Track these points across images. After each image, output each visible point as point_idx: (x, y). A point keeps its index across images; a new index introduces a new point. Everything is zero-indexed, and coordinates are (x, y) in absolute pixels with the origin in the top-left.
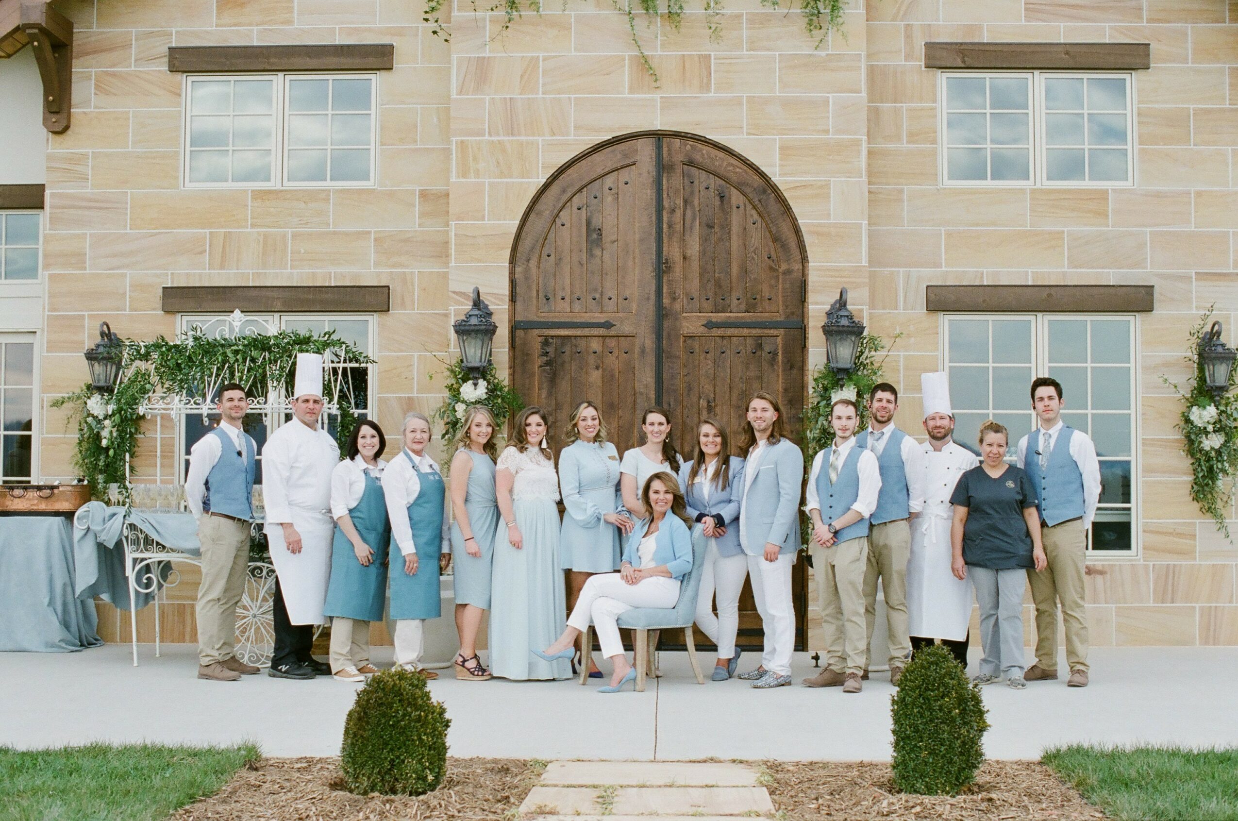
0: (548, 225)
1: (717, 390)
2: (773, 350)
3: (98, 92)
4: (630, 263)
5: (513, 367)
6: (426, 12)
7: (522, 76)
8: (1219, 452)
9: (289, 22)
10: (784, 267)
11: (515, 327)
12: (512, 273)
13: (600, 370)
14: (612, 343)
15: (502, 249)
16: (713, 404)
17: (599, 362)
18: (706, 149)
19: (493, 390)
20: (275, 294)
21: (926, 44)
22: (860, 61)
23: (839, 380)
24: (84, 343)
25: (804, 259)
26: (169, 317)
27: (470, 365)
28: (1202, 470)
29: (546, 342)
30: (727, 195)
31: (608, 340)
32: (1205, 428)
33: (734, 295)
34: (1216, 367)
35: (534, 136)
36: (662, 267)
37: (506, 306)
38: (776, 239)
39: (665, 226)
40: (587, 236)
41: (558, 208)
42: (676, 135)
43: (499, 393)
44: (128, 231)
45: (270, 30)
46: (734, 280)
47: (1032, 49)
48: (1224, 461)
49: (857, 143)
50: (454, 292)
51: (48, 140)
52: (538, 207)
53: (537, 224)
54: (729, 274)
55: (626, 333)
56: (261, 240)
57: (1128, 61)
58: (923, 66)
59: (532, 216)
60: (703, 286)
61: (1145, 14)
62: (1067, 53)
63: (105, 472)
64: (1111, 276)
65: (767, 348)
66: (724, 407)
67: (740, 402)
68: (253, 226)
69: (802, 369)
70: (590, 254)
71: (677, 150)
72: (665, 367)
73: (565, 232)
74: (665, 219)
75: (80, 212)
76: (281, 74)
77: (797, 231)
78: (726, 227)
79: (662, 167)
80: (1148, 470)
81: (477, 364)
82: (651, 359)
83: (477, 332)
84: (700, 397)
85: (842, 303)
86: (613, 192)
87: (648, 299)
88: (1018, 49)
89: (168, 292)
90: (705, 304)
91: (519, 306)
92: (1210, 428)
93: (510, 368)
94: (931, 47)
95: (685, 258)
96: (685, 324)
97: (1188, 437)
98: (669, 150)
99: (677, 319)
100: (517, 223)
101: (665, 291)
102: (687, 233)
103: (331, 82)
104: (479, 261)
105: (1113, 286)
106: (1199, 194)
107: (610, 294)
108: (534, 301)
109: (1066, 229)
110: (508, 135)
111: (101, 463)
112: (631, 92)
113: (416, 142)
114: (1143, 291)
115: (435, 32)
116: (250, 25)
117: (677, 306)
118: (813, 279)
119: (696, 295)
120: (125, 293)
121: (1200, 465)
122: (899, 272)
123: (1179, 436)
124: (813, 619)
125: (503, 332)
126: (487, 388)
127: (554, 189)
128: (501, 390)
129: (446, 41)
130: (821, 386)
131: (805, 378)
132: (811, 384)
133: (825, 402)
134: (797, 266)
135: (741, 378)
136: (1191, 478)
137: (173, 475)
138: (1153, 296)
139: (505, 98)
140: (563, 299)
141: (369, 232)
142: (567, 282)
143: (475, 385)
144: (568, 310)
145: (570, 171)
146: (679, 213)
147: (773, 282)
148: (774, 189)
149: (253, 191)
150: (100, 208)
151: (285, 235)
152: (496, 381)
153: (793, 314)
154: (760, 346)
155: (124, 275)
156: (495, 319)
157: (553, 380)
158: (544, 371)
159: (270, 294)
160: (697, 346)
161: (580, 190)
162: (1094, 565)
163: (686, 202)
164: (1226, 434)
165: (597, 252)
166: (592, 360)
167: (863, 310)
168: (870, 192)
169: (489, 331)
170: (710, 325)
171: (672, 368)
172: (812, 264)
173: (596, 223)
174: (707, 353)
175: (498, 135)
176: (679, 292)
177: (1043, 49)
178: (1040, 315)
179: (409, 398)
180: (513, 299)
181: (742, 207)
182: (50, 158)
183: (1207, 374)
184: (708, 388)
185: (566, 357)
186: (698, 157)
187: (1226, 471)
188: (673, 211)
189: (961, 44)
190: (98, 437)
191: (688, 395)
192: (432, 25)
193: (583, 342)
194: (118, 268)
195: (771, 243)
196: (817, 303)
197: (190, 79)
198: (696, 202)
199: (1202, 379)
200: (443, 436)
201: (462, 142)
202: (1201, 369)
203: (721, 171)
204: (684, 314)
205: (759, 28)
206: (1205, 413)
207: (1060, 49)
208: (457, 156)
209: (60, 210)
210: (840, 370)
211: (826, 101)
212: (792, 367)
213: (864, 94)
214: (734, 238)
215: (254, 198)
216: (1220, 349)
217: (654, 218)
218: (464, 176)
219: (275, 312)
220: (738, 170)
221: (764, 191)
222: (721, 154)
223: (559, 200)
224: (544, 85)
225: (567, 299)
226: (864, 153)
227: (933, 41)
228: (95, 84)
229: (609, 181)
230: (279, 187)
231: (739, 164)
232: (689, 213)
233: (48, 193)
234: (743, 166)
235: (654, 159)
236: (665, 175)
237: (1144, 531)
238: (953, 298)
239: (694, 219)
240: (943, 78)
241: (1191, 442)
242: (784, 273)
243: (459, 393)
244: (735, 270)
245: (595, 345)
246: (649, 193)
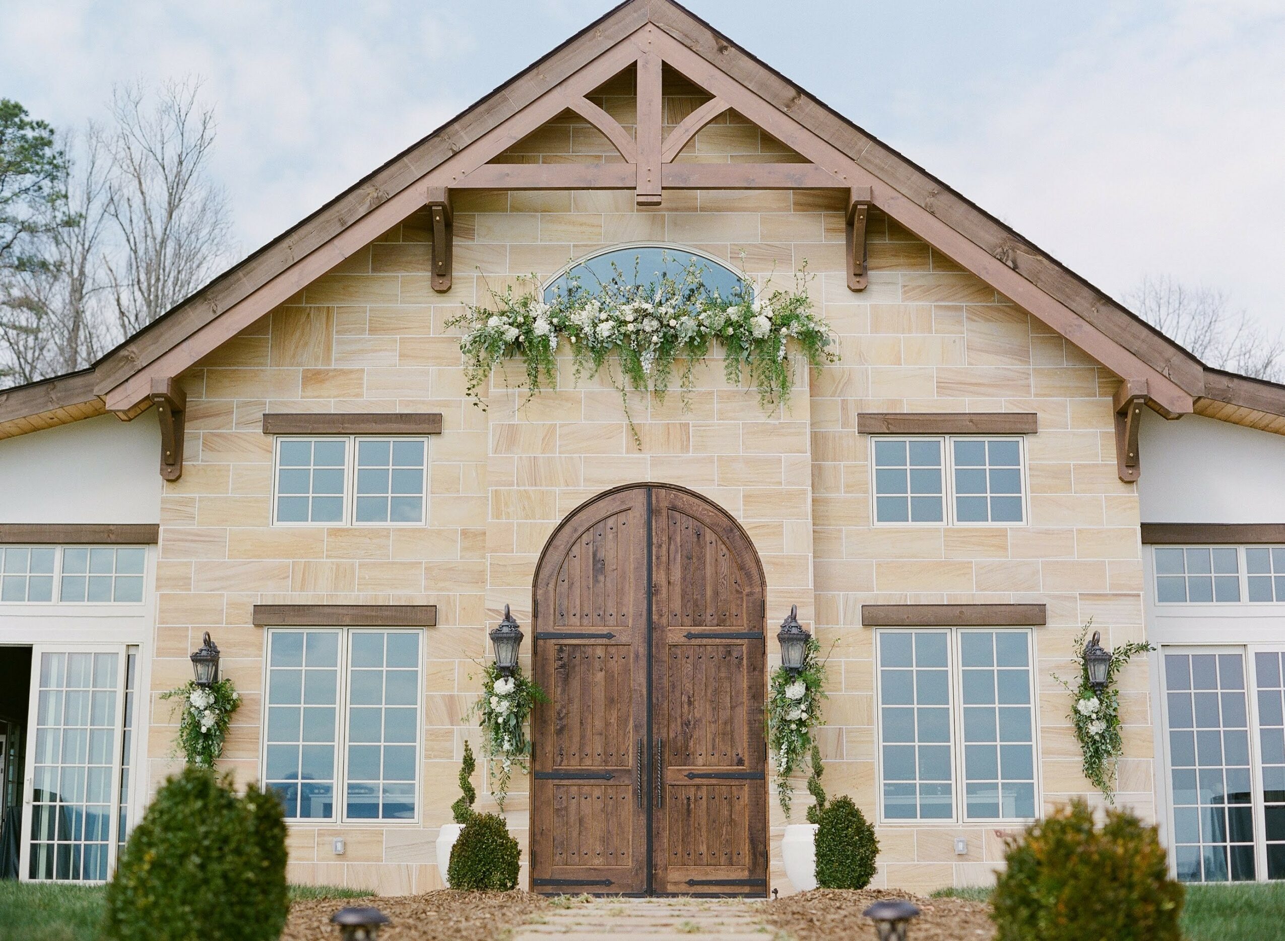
0: (562, 557)
1: (696, 688)
2: (739, 656)
3: (204, 449)
4: (627, 586)
5: (534, 669)
6: (469, 389)
7: (543, 439)
8: (1102, 736)
9: (361, 395)
10: (747, 590)
11: (536, 638)
12: (534, 595)
13: (604, 672)
14: (613, 650)
15: (527, 575)
16: (692, 699)
17: (603, 665)
18: (686, 497)
19: (519, 685)
20: (344, 611)
21: (859, 414)
22: (806, 428)
23: (791, 677)
24: (187, 650)
25: (763, 584)
26: (258, 631)
27: (502, 665)
28: (1090, 751)
29: (561, 650)
30: (702, 533)
31: (609, 648)
32: (1090, 716)
33: (709, 612)
34: (1096, 667)
35: (552, 486)
36: (651, 591)
37: (529, 621)
38: (741, 568)
39: (654, 558)
40: (594, 565)
41: (571, 543)
42: (663, 486)
43: (524, 687)
44: (226, 560)
45: (344, 401)
46: (708, 601)
47: (943, 418)
48: (1107, 743)
49: (804, 492)
50: (488, 610)
51: (163, 486)
52: (555, 542)
53: (555, 557)
54: (704, 595)
55: (624, 642)
56: (334, 567)
57: (1019, 427)
58: (857, 432)
59: (551, 548)
60: (684, 606)
61: (1033, 390)
62: (971, 421)
63: (202, 753)
64: (1011, 597)
65: (735, 654)
66: (702, 701)
67: (713, 697)
68: (328, 557)
69: (762, 670)
70: (596, 581)
71: (663, 499)
72: (655, 668)
73: (576, 561)
74: (654, 552)
75: (187, 544)
76: (352, 437)
77: (758, 562)
78: (702, 559)
79: (651, 512)
80: (1046, 752)
81: (508, 665)
82: (643, 663)
83: (508, 639)
84: (682, 694)
85: (793, 617)
86: (614, 530)
87: (641, 615)
88: (932, 418)
89: (259, 609)
90: (686, 619)
91: (540, 620)
92: (1094, 716)
93: (533, 670)
94: (862, 417)
95: (669, 583)
96: (670, 635)
97: (1077, 725)
98: (657, 498)
99: (663, 631)
100: (539, 554)
101: (654, 609)
102: (671, 563)
103: (392, 443)
104: (509, 585)
105: (1013, 605)
106: (1080, 531)
107: (611, 612)
108: (552, 617)
109: (973, 560)
110: (532, 485)
111: (199, 747)
112: (627, 452)
113: (458, 491)
114: (1037, 608)
115: (475, 404)
116: (329, 397)
117: (664, 621)
118: (770, 599)
119: (678, 612)
120: (222, 610)
121: (1088, 748)
122: (839, 595)
123: (1070, 724)
124: (774, 872)
125: (527, 641)
126: (514, 684)
127: (567, 529)
128: (526, 685)
129: (484, 410)
130: (777, 683)
131: (765, 678)
132: (770, 683)
133: (780, 695)
134: (758, 590)
135: (714, 678)
136: (1081, 759)
137: (258, 758)
138: (1045, 612)
139: (530, 457)
140: (574, 615)
141: (421, 563)
142: (578, 602)
143: (506, 681)
144: (579, 624)
145: (579, 515)
146: (664, 547)
147: (739, 602)
148: (739, 528)
149: (328, 529)
150: (201, 541)
151: (353, 564)
152: (522, 678)
153: (755, 627)
154: (729, 653)
155: (222, 595)
156: (521, 630)
157: (566, 679)
158: (560, 672)
159: (340, 611)
160: (679, 652)
161: (588, 530)
162: (1004, 830)
163: (670, 539)
164: (1107, 721)
165: (601, 578)
166: (597, 664)
167: (810, 623)
168: (814, 532)
169: (518, 638)
170: (690, 636)
171: (660, 670)
172: (769, 587)
173: (601, 555)
174: (688, 658)
175: (524, 485)
176: (665, 610)
177: (952, 417)
178: (954, 628)
179: (450, 695)
180: (535, 615)
181: (714, 543)
182: (164, 501)
183: (1090, 673)
184: (688, 686)
185: (577, 661)
186: (679, 504)
187: (1109, 751)
188: (660, 546)
189: (886, 414)
190: (198, 725)
191: (673, 692)
192: (473, 399)
193: (590, 650)
194: (218, 589)
195: (737, 572)
196: (773, 619)
197: (279, 440)
198: (678, 539)
199: (1087, 678)
200: (481, 725)
201: (496, 491)
202: (1086, 670)
203: (697, 515)
204: (670, 628)
205: (727, 403)
206: (1089, 703)
207: (967, 417)
208: (492, 503)
209: (172, 543)
210: (791, 669)
211: (779, 460)
212: (754, 669)
213: (809, 454)
214: (708, 566)
215: (329, 535)
216: (1098, 653)
217: (645, 551)
218: (498, 518)
219: (344, 626)
220: (710, 514)
221: (732, 530)
222: (697, 501)
223: (571, 537)
224: (560, 446)
225: (578, 616)
226: (810, 500)
227: (864, 412)
228: (203, 443)
229: (611, 522)
230: (349, 526)
231: (712, 509)
232: (672, 547)
233: (161, 528)
234: (715, 511)
235: (645, 505)
236: (654, 518)
237: (1045, 802)
238: (883, 615)
239: (676, 552)
240: (871, 443)
241: (1080, 728)
242: (747, 595)
243: (493, 688)
244: (709, 592)
245: (600, 652)
246: (643, 532)
